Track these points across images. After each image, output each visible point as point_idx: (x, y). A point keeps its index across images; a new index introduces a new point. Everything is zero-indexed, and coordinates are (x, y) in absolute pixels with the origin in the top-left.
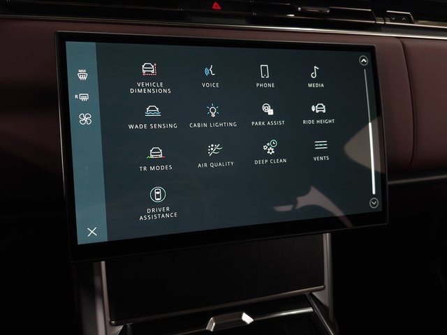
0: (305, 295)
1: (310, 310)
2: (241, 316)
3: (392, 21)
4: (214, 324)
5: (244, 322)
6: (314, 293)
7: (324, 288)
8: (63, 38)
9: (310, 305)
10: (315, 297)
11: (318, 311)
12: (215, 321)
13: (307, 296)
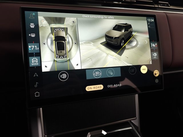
0: (128, 122)
1: (131, 128)
2: (101, 132)
3: (161, 6)
4: (90, 135)
5: (103, 134)
6: (132, 121)
7: (136, 119)
8: (24, 10)
9: (131, 126)
10: (132, 123)
11: (134, 128)
12: (90, 134)
13: (129, 122)
